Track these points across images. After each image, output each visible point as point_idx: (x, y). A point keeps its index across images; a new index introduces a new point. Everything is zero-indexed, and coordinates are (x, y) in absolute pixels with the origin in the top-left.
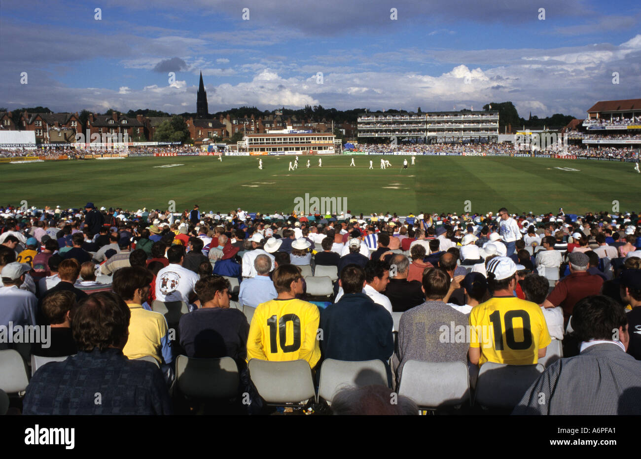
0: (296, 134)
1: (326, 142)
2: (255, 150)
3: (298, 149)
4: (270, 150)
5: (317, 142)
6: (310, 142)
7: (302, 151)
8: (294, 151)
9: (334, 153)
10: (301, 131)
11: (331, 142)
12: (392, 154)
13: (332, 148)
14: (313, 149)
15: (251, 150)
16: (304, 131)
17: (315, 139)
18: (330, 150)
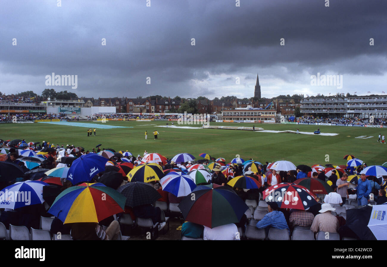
0: (252, 110)
1: (271, 115)
2: (227, 119)
3: (252, 119)
4: (235, 119)
5: (265, 115)
6: (260, 115)
7: (254, 121)
8: (250, 121)
9: (275, 122)
10: (256, 108)
11: (273, 115)
12: (314, 124)
13: (274, 119)
14: (261, 120)
15: (224, 119)
16: (257, 109)
17: (263, 114)
18: (272, 120)
